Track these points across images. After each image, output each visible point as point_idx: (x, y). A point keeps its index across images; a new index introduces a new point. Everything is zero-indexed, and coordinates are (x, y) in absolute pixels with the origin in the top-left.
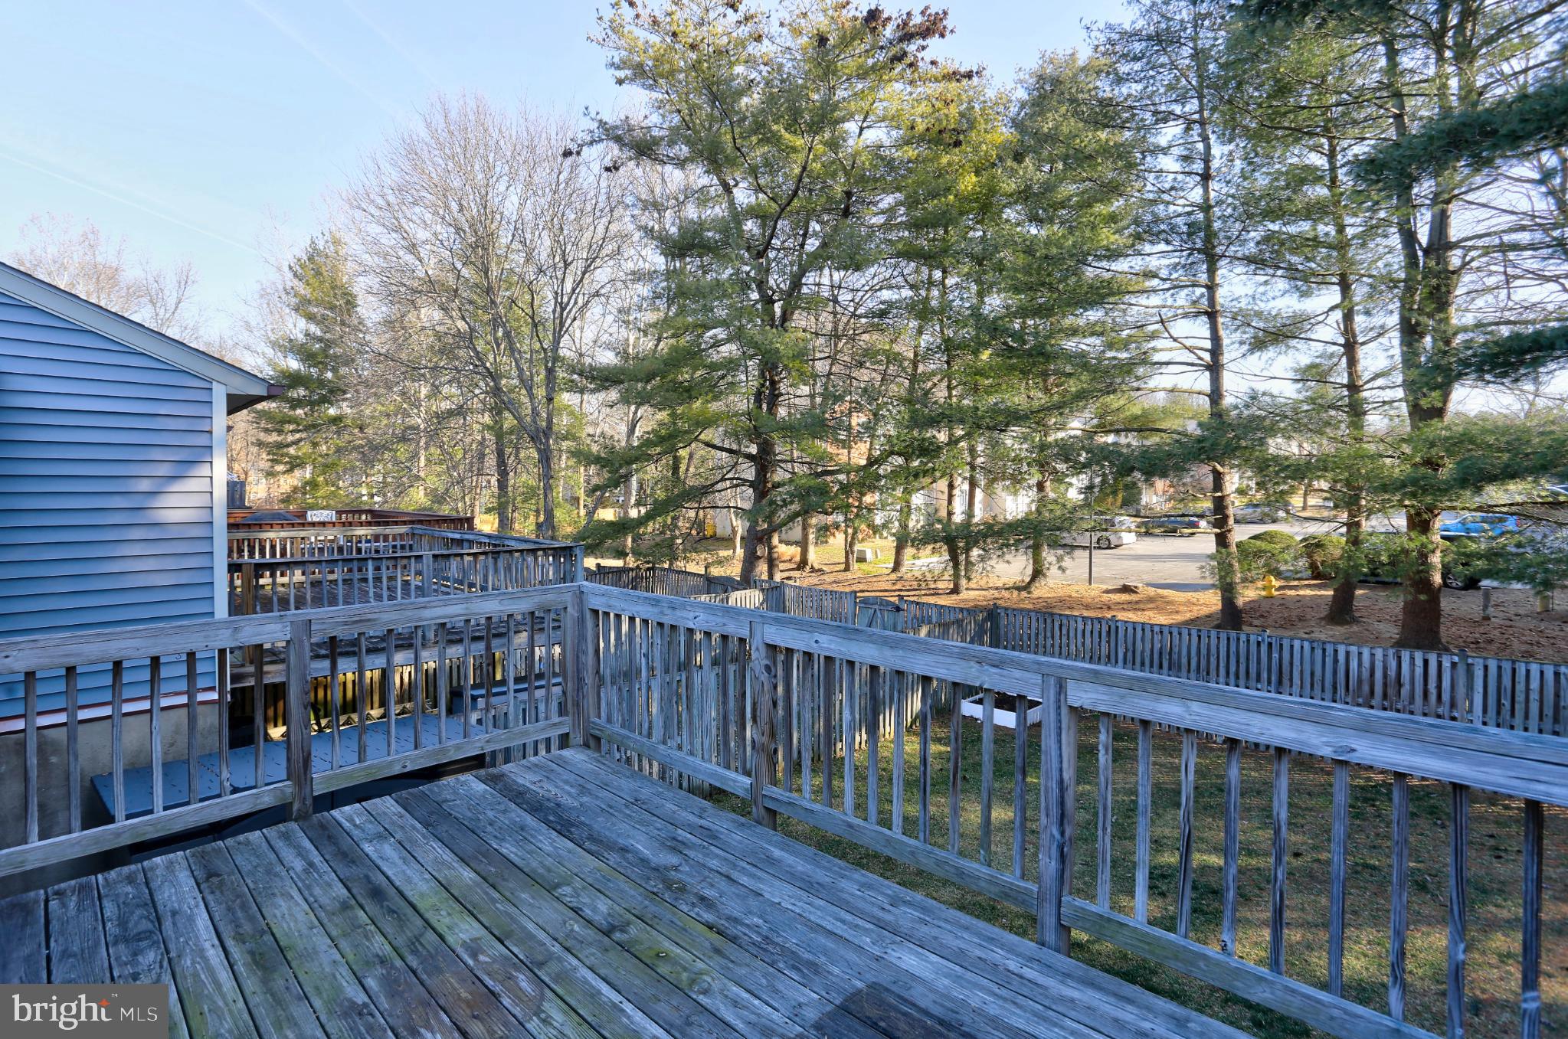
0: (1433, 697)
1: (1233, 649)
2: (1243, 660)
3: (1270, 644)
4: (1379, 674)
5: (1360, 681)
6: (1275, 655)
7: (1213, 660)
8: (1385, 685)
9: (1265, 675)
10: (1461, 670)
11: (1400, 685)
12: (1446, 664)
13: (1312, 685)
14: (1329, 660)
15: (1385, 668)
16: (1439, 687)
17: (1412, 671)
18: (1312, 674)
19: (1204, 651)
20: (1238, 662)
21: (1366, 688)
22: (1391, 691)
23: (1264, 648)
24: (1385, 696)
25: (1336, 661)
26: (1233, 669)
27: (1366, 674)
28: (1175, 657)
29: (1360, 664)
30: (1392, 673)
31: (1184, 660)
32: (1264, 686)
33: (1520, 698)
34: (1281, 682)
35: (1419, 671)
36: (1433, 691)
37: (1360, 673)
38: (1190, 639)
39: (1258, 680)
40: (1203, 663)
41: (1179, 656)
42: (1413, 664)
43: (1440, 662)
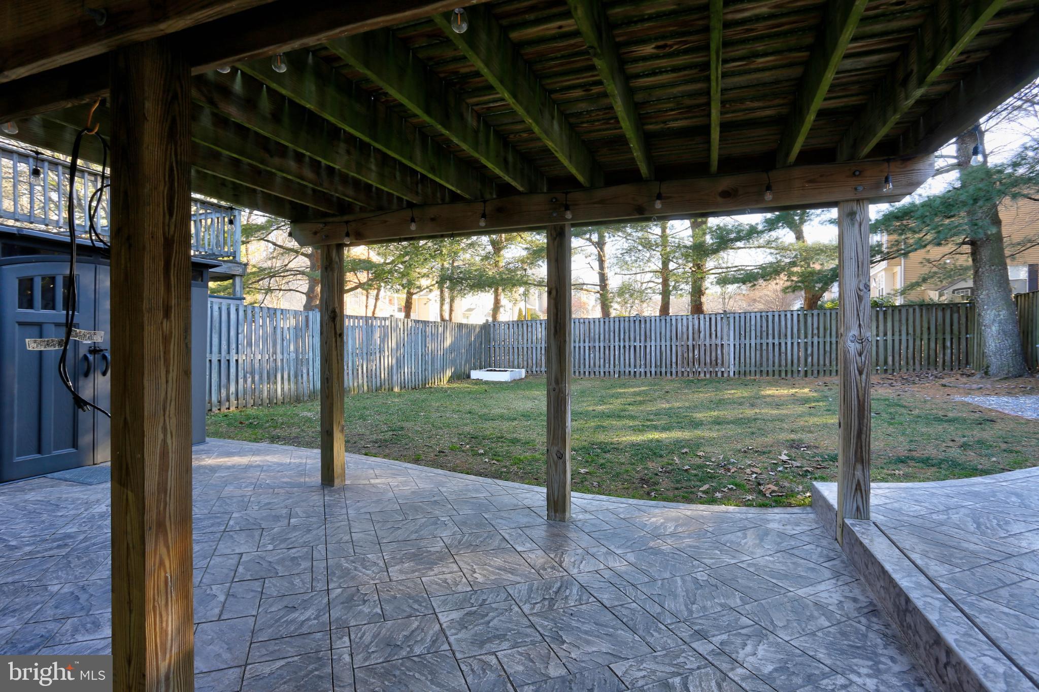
0: (714, 336)
1: (622, 326)
2: (627, 331)
3: (640, 321)
4: (690, 329)
5: (682, 333)
6: (643, 326)
7: (612, 334)
8: (693, 333)
9: (638, 338)
10: (725, 320)
11: (700, 332)
12: (719, 319)
13: (661, 340)
14: (668, 325)
15: (693, 325)
16: (716, 331)
17: (705, 324)
18: (661, 334)
19: (607, 329)
20: (624, 333)
21: (685, 336)
22: (696, 336)
23: (637, 323)
24: (693, 339)
25: (671, 325)
26: (622, 337)
27: (685, 329)
29: (682, 325)
30: (696, 327)
31: (597, 337)
32: (637, 344)
33: (748, 330)
34: (646, 341)
35: (708, 324)
36: (714, 333)
37: (682, 329)
38: (599, 325)
39: (635, 341)
40: (607, 336)
41: (594, 335)
42: (705, 321)
43: (716, 318)
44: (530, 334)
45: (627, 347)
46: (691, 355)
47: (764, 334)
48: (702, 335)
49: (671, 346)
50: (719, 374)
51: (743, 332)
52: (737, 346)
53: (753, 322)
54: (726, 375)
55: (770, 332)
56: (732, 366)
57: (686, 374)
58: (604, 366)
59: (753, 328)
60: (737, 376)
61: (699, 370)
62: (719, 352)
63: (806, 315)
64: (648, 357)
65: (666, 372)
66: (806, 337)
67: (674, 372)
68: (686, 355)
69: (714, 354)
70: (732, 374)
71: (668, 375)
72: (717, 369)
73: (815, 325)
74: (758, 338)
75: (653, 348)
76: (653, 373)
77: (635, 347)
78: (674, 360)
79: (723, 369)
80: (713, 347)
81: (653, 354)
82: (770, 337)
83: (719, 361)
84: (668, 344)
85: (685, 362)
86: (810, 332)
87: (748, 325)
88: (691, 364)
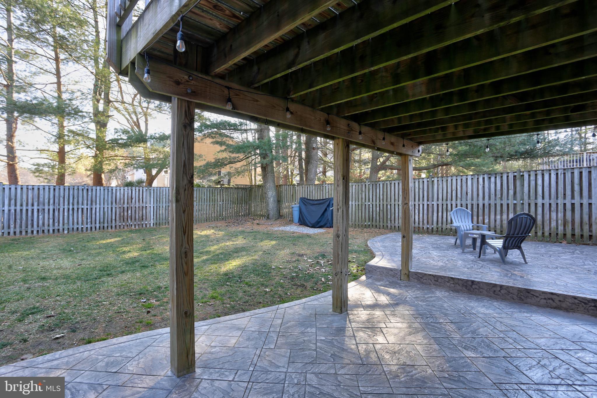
1: (71, 193)
2: (76, 197)
3: (88, 189)
4: (126, 197)
5: (120, 199)
6: (90, 193)
7: (62, 199)
8: (128, 199)
9: (85, 202)
10: (148, 191)
11: (132, 199)
12: (144, 190)
13: (104, 203)
14: (110, 193)
15: (128, 194)
16: (143, 198)
17: (136, 194)
18: (104, 199)
20: (73, 198)
21: (122, 201)
22: (130, 201)
23: (85, 191)
24: (128, 203)
25: (112, 193)
26: (71, 201)
27: (122, 196)
28: (41, 199)
29: (120, 194)
30: (130, 195)
31: (46, 201)
32: (85, 207)
33: (161, 198)
34: (92, 204)
35: (137, 193)
36: (141, 199)
37: (120, 196)
39: (83, 204)
40: (56, 200)
42: (136, 192)
43: (143, 190)
45: (76, 209)
46: (126, 214)
48: (133, 201)
49: (112, 208)
50: (144, 226)
51: (158, 199)
52: (155, 208)
53: (164, 194)
54: (148, 226)
56: (152, 220)
57: (122, 227)
58: (54, 225)
59: (164, 196)
60: (155, 226)
61: (131, 223)
62: (144, 212)
64: (94, 216)
65: (108, 226)
67: (114, 226)
68: (122, 214)
69: (141, 213)
70: (152, 225)
71: (109, 228)
72: (143, 223)
74: (167, 203)
75: (98, 210)
76: (98, 227)
77: (82, 209)
78: (114, 218)
79: (147, 222)
80: (141, 208)
81: (98, 214)
83: (144, 217)
84: (110, 207)
85: (122, 219)
87: (161, 195)
88: (125, 220)
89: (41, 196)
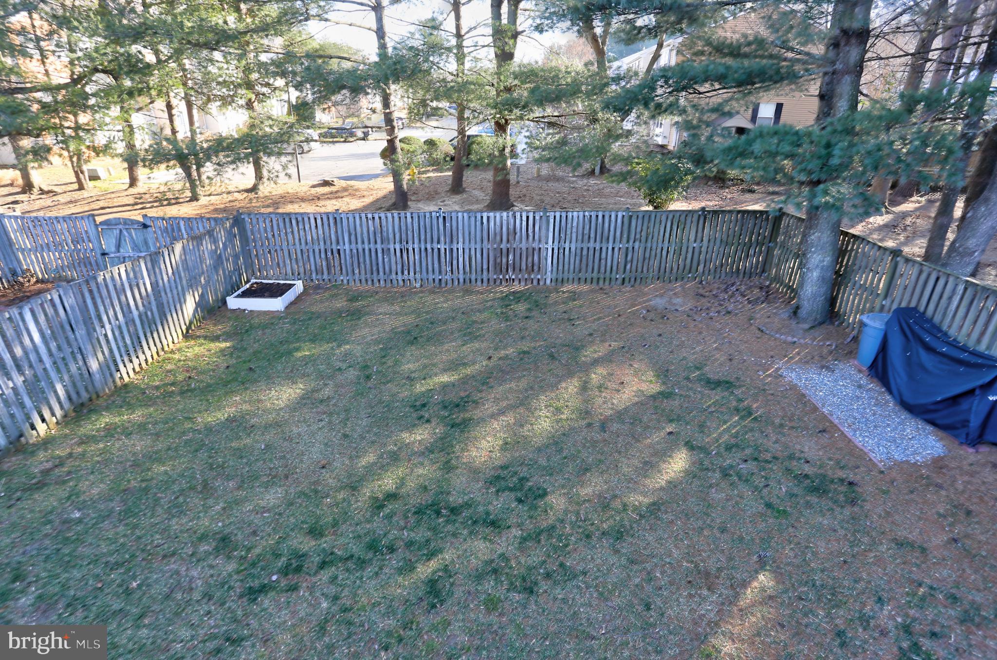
0: (531, 238)
1: (422, 223)
2: (428, 230)
3: (444, 218)
4: (504, 229)
5: (495, 234)
6: (448, 224)
7: (410, 233)
8: (508, 235)
9: (442, 239)
10: (544, 219)
11: (515, 233)
12: (537, 218)
13: (469, 241)
14: (479, 223)
15: (508, 225)
16: (534, 231)
17: (521, 224)
18: (470, 233)
19: (403, 228)
20: (425, 232)
21: (498, 238)
22: (511, 238)
23: (441, 220)
24: (508, 241)
25: (482, 223)
26: (423, 238)
27: (498, 229)
28: (385, 234)
30: (511, 227)
31: (391, 236)
32: (442, 247)
33: (569, 232)
34: (452, 242)
35: (524, 223)
36: (531, 234)
38: (393, 221)
39: (438, 242)
40: (404, 236)
41: (388, 233)
42: (521, 220)
43: (534, 217)
44: (302, 233)
45: (429, 250)
46: (504, 260)
47: (586, 237)
48: (517, 236)
49: (482, 250)
50: (535, 282)
51: (563, 235)
52: (556, 251)
53: (575, 224)
54: (541, 283)
55: (592, 235)
56: (549, 274)
57: (498, 282)
58: (403, 273)
59: (574, 230)
60: (553, 284)
61: (513, 277)
62: (536, 258)
63: (631, 217)
64: (455, 262)
65: (476, 279)
66: (628, 241)
67: (485, 280)
68: (499, 260)
69: (530, 259)
70: (548, 282)
71: (479, 283)
72: (532, 276)
73: (639, 229)
74: (579, 242)
75: (461, 251)
76: (461, 280)
77: (439, 249)
78: (485, 267)
79: (539, 277)
80: (530, 251)
81: (461, 259)
82: (592, 240)
83: (536, 268)
84: (478, 247)
85: (498, 268)
86: (632, 236)
87: (569, 226)
88: (504, 270)
89: (385, 229)
